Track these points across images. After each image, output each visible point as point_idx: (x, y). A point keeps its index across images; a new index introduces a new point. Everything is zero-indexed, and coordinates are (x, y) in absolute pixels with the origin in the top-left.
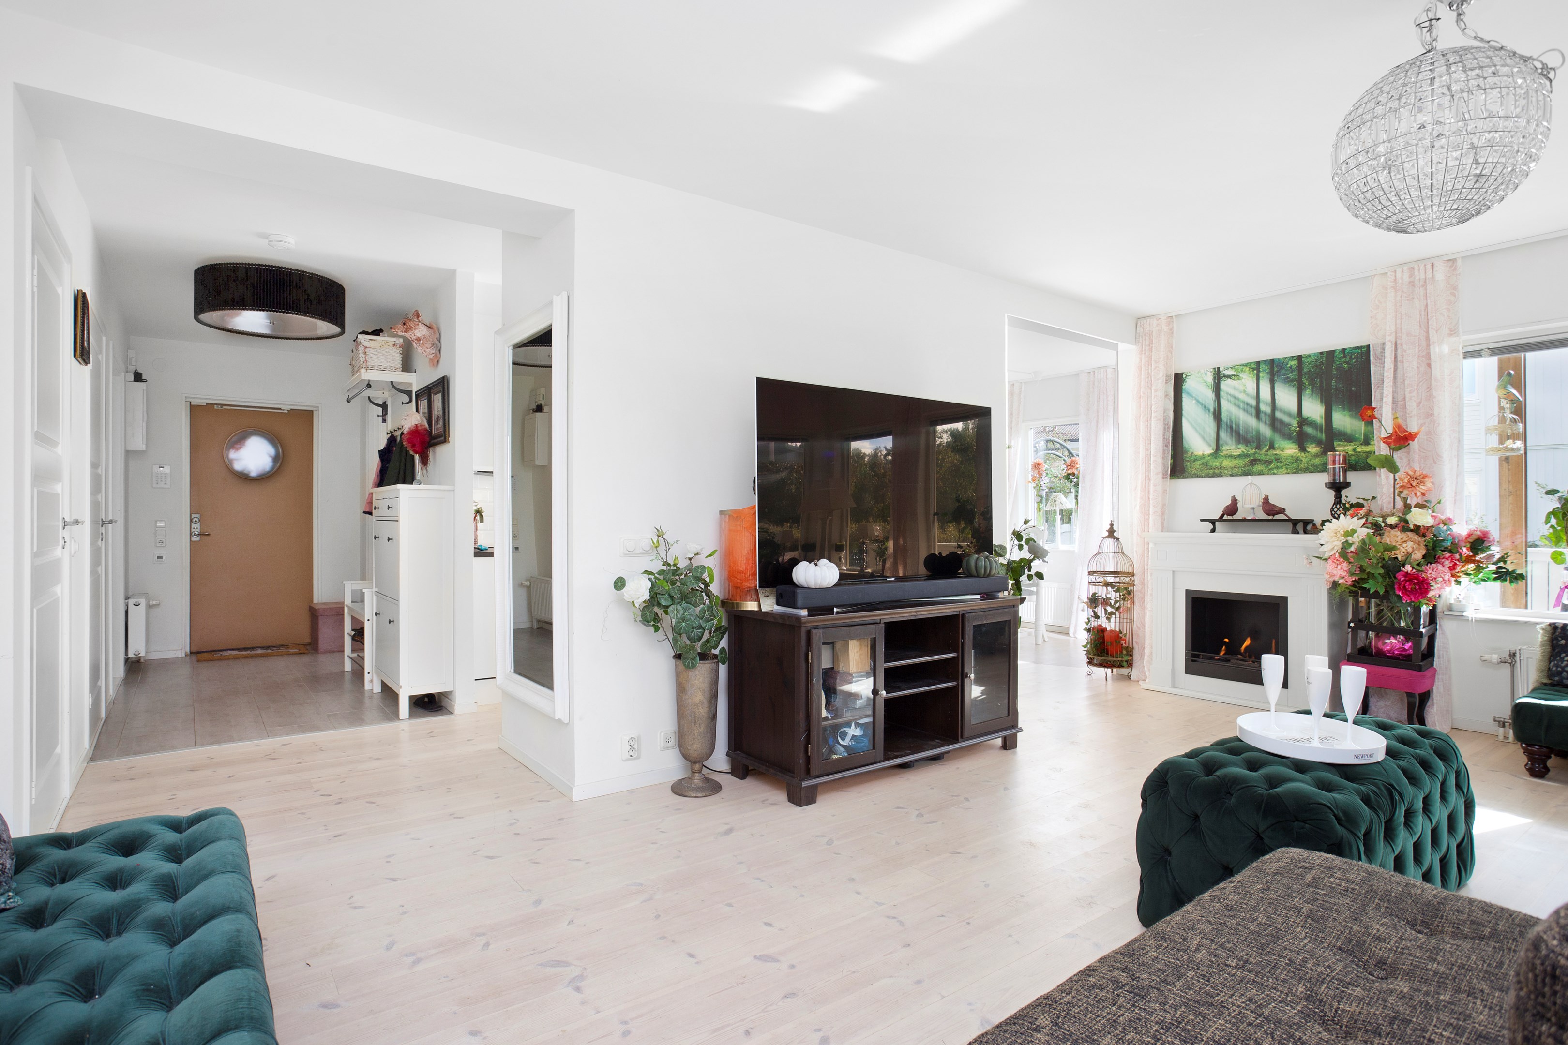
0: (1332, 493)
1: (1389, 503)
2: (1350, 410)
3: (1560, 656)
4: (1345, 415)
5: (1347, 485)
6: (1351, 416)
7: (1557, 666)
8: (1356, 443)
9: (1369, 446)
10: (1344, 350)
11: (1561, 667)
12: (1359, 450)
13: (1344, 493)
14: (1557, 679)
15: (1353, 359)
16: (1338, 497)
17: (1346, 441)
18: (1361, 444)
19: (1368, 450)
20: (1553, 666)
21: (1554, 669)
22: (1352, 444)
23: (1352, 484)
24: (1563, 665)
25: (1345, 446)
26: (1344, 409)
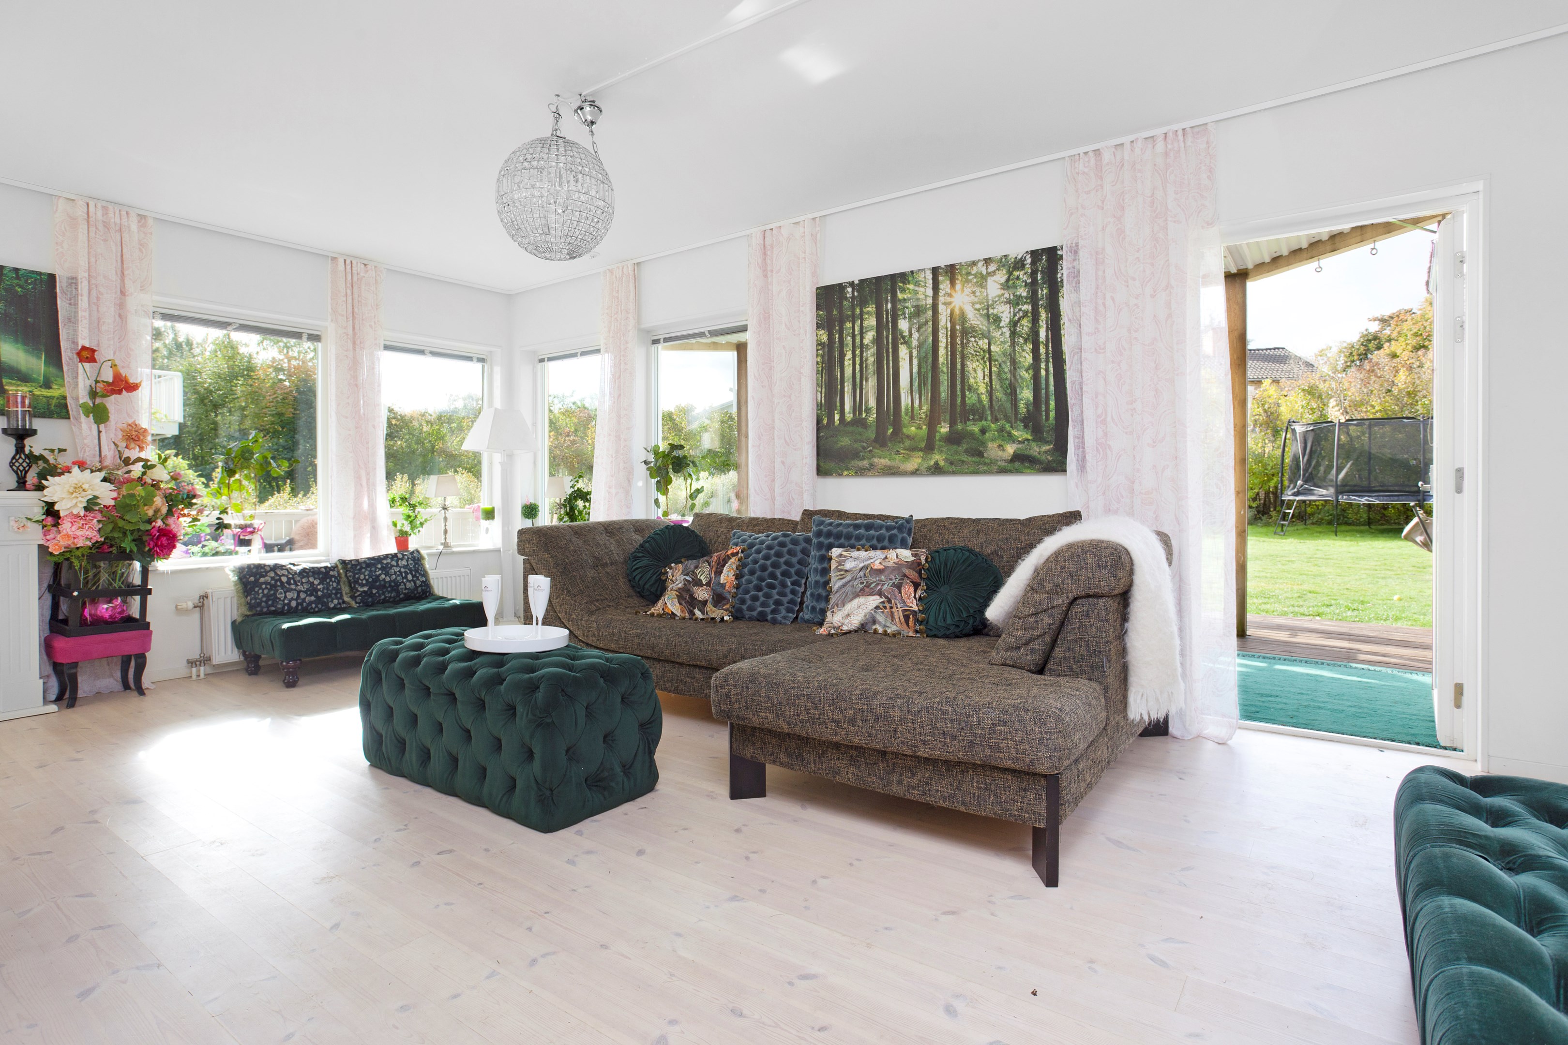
0: (13, 441)
1: (94, 456)
2: (26, 343)
3: (254, 590)
4: (18, 349)
5: (33, 432)
6: (27, 351)
7: (255, 599)
8: (33, 384)
9: (51, 390)
10: (16, 270)
11: (259, 599)
12: (37, 392)
13: (28, 442)
14: (258, 609)
15: (30, 284)
16: (20, 449)
17: (19, 380)
18: (41, 387)
19: (49, 394)
20: (251, 600)
21: (253, 601)
22: (28, 384)
23: (38, 432)
24: (260, 597)
25: (18, 386)
26: (16, 341)
